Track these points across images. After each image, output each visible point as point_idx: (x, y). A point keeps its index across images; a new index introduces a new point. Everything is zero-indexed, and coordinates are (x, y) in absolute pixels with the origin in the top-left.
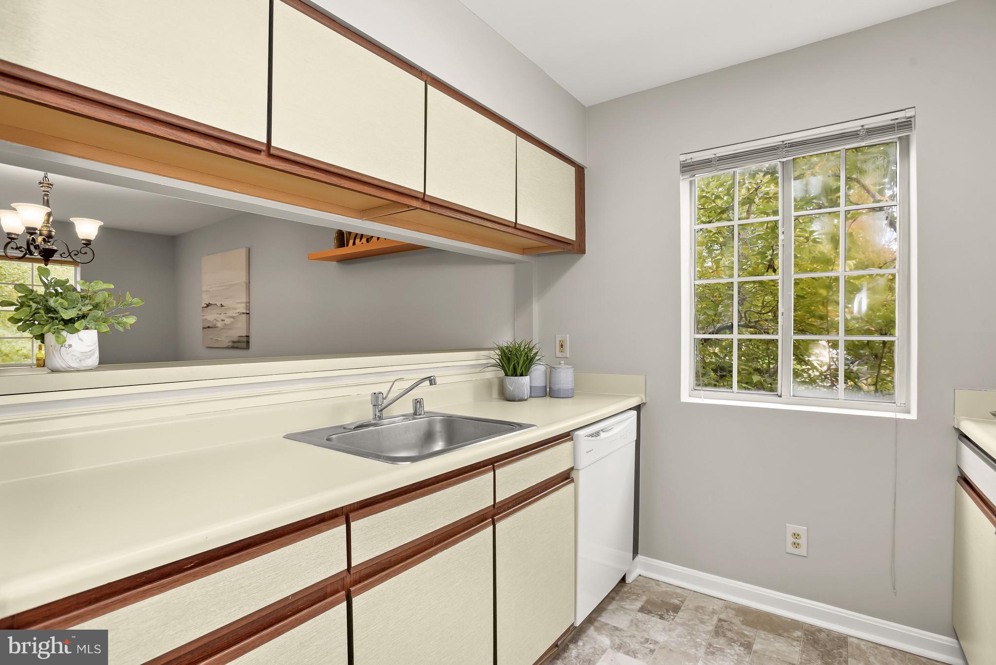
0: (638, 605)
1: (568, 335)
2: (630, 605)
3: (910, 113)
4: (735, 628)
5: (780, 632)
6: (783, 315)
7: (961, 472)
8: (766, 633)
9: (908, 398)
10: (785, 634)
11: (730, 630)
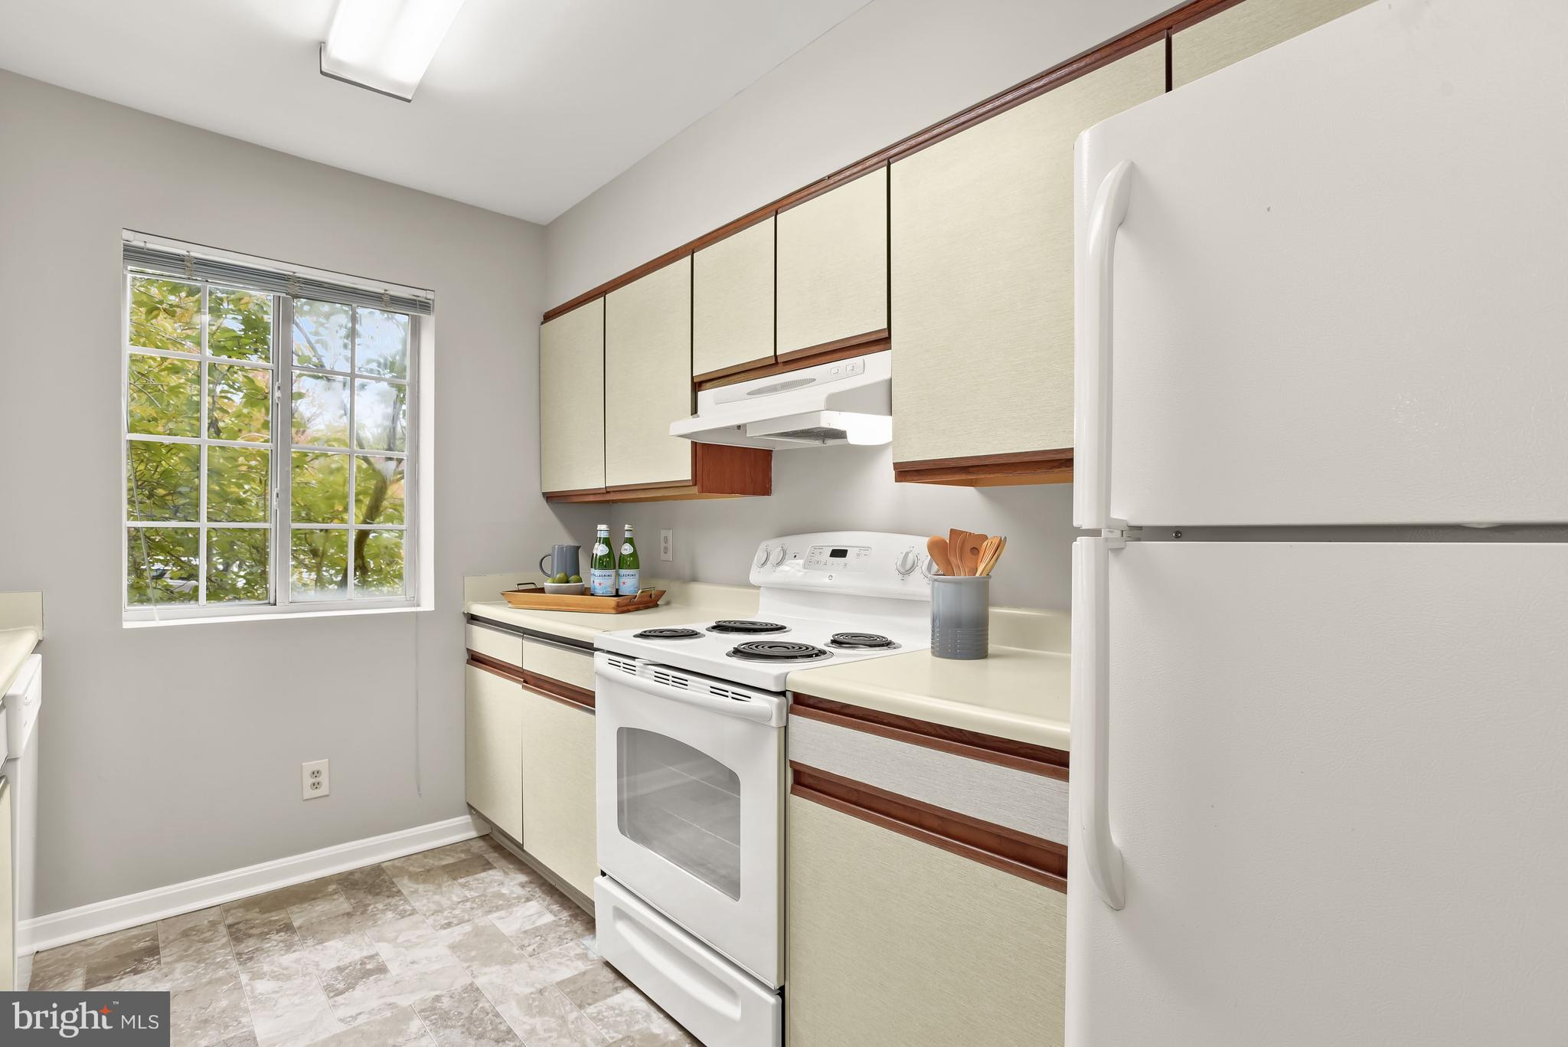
0: (77, 984)
3: (430, 295)
4: (258, 921)
5: (312, 896)
6: (277, 496)
7: (472, 655)
8: (297, 906)
9: (417, 589)
10: (319, 895)
11: (252, 928)
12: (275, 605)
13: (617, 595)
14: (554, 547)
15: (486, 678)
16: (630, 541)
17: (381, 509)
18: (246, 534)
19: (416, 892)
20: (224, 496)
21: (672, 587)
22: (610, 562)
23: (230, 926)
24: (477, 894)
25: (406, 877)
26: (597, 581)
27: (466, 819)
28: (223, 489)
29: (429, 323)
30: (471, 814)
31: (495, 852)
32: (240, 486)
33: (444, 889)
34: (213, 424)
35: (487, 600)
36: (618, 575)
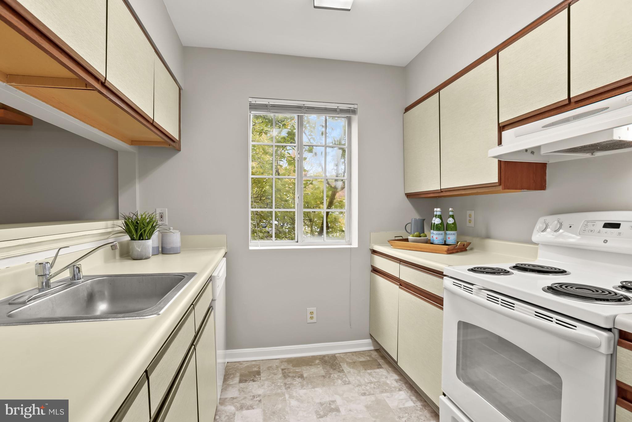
0: (237, 379)
1: (167, 209)
2: (232, 381)
3: (356, 106)
4: (291, 370)
5: (310, 364)
6: (298, 198)
7: (373, 268)
8: (305, 367)
9: (350, 238)
10: (313, 364)
11: (290, 373)
12: (298, 242)
13: (445, 244)
14: (412, 220)
15: (380, 280)
16: (453, 217)
17: (334, 203)
18: (288, 213)
19: (349, 372)
20: (281, 199)
21: (475, 241)
22: (443, 227)
23: (283, 370)
24: (376, 381)
25: (345, 364)
26: (435, 237)
27: (369, 341)
28: (281, 197)
29: (355, 119)
30: (371, 339)
31: (383, 359)
32: (286, 195)
33: (361, 374)
34: (277, 171)
35: (382, 244)
36: (446, 234)
